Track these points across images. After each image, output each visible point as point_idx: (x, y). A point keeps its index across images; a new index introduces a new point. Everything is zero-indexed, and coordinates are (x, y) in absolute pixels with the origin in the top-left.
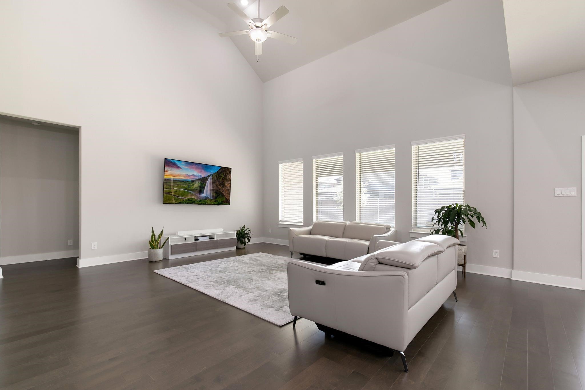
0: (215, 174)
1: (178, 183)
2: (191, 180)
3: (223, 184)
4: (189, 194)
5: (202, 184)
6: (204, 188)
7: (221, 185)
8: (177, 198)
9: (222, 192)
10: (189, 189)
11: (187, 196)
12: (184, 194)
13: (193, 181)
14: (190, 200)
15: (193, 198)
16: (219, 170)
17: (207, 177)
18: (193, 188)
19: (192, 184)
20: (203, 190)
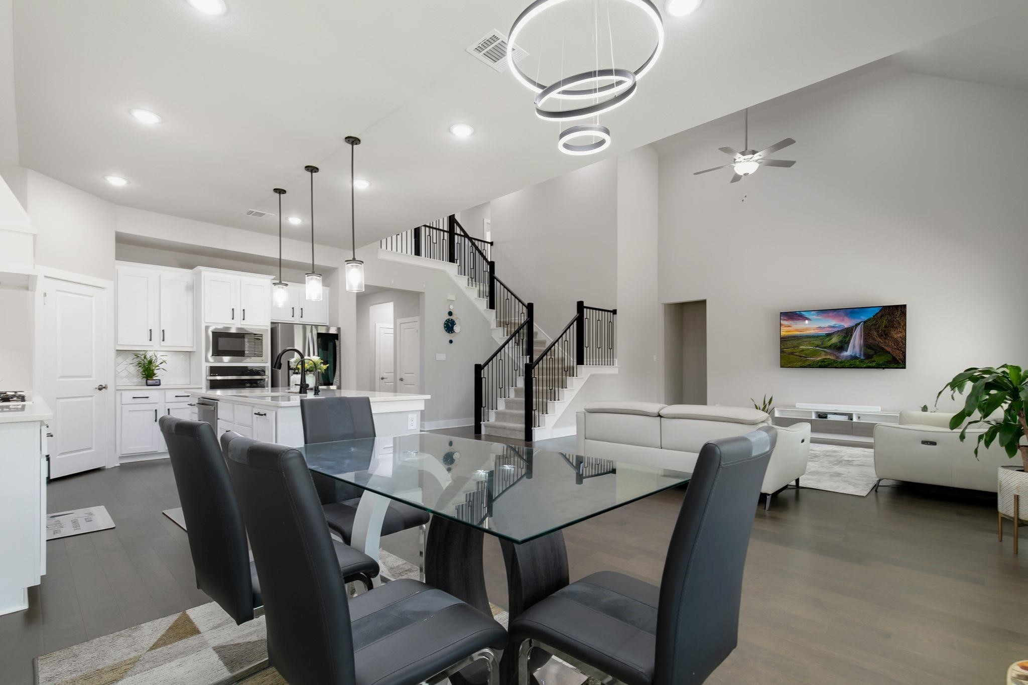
0: (869, 320)
1: (805, 340)
2: (826, 334)
3: (886, 335)
4: (823, 353)
5: (845, 337)
6: (848, 343)
7: (882, 336)
8: (804, 359)
9: (883, 347)
10: (824, 346)
11: (820, 355)
12: (814, 353)
13: (829, 335)
14: (824, 361)
15: (829, 359)
16: (877, 314)
17: (853, 326)
18: (830, 344)
19: (827, 339)
20: (846, 346)
